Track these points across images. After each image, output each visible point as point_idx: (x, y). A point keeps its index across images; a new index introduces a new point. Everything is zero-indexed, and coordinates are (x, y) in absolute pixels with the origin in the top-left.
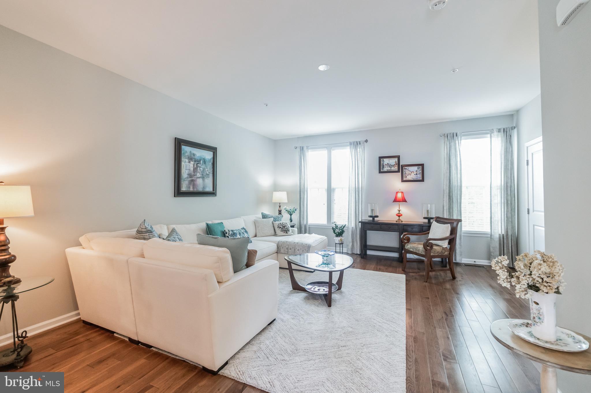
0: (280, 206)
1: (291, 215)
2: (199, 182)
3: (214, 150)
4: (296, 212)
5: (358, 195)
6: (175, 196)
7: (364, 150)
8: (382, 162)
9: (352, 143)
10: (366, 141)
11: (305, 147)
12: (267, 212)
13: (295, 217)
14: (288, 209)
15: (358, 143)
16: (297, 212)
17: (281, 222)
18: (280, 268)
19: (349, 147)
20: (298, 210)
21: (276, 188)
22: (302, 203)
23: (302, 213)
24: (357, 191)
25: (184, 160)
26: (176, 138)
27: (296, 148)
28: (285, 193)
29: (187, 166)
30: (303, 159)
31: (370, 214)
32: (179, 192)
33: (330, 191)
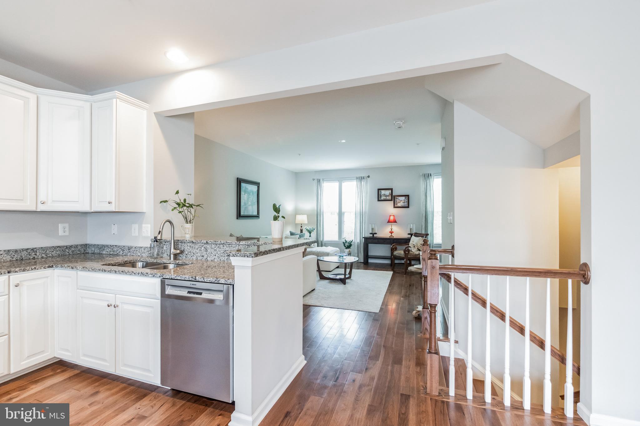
0: (301, 226)
1: (310, 233)
2: (250, 208)
3: (257, 184)
5: (362, 217)
6: (237, 219)
7: (367, 183)
8: (380, 193)
9: (358, 178)
10: (369, 177)
11: (321, 180)
12: (293, 230)
13: (314, 235)
14: (308, 228)
15: (363, 178)
16: (315, 231)
19: (355, 181)
20: (316, 229)
21: (297, 212)
22: (319, 224)
23: (319, 232)
24: (361, 214)
25: (242, 193)
26: (238, 178)
27: (314, 180)
28: (306, 216)
29: (244, 197)
30: (320, 188)
31: (371, 232)
32: (239, 216)
33: (341, 215)
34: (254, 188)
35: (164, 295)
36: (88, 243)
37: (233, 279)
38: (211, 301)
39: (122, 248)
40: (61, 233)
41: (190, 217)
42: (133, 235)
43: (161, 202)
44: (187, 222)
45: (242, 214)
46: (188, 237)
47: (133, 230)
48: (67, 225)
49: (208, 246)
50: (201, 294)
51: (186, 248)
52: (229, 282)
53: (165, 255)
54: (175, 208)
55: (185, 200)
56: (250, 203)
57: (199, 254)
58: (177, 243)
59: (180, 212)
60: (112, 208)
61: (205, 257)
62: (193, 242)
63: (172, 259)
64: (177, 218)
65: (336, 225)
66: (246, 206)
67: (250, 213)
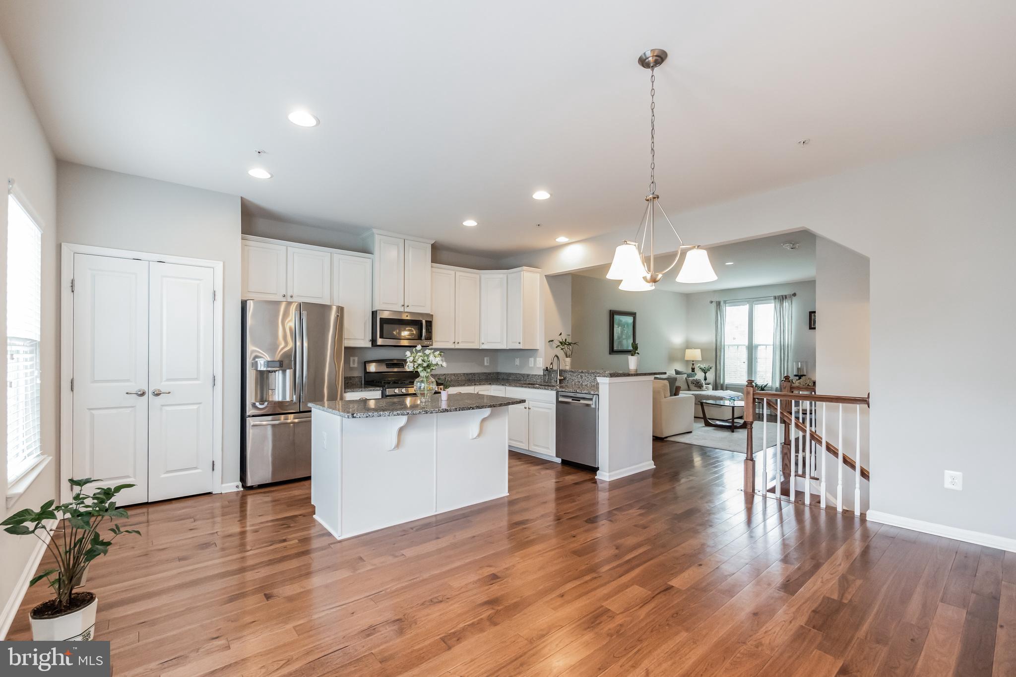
0: (693, 364)
1: (705, 373)
2: (624, 342)
3: (633, 315)
4: (711, 370)
5: (784, 354)
6: (610, 354)
7: (792, 304)
8: (813, 317)
9: (777, 297)
10: (794, 295)
11: (722, 303)
12: (679, 369)
13: (711, 376)
14: (702, 366)
15: (784, 297)
16: (713, 370)
17: (695, 378)
18: (695, 417)
19: (773, 301)
20: (713, 369)
21: (688, 345)
22: (718, 361)
23: (718, 372)
24: (782, 348)
25: (616, 326)
26: (610, 311)
27: (712, 302)
28: (699, 351)
29: (617, 330)
30: (720, 314)
31: (795, 373)
32: (612, 351)
33: (751, 349)
34: (630, 320)
35: (558, 402)
36: (499, 371)
37: (599, 392)
38: (588, 405)
39: (523, 375)
40: (486, 364)
41: (569, 353)
42: (530, 366)
43: (549, 342)
44: (567, 357)
45: (615, 348)
46: (568, 368)
47: (530, 362)
48: (488, 358)
49: (583, 375)
50: (579, 401)
51: (568, 376)
52: (596, 393)
53: (553, 381)
54: (558, 346)
55: (566, 340)
56: (624, 337)
57: (576, 381)
58: (562, 372)
59: (562, 349)
60: (520, 347)
61: (580, 383)
62: (572, 372)
63: (558, 383)
64: (561, 354)
65: (744, 363)
66: (620, 340)
67: (625, 348)
